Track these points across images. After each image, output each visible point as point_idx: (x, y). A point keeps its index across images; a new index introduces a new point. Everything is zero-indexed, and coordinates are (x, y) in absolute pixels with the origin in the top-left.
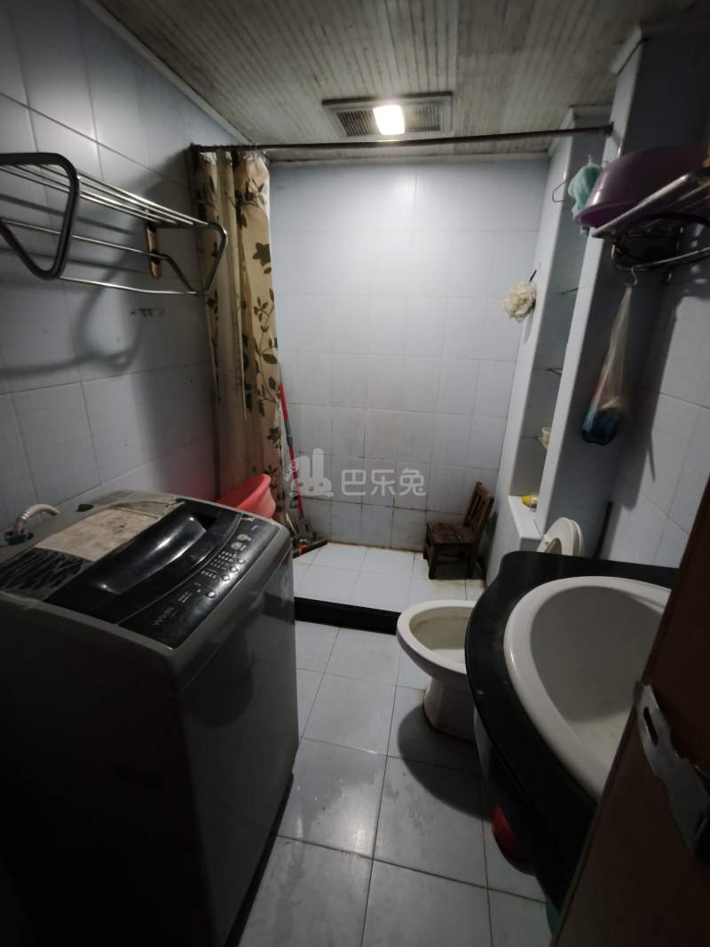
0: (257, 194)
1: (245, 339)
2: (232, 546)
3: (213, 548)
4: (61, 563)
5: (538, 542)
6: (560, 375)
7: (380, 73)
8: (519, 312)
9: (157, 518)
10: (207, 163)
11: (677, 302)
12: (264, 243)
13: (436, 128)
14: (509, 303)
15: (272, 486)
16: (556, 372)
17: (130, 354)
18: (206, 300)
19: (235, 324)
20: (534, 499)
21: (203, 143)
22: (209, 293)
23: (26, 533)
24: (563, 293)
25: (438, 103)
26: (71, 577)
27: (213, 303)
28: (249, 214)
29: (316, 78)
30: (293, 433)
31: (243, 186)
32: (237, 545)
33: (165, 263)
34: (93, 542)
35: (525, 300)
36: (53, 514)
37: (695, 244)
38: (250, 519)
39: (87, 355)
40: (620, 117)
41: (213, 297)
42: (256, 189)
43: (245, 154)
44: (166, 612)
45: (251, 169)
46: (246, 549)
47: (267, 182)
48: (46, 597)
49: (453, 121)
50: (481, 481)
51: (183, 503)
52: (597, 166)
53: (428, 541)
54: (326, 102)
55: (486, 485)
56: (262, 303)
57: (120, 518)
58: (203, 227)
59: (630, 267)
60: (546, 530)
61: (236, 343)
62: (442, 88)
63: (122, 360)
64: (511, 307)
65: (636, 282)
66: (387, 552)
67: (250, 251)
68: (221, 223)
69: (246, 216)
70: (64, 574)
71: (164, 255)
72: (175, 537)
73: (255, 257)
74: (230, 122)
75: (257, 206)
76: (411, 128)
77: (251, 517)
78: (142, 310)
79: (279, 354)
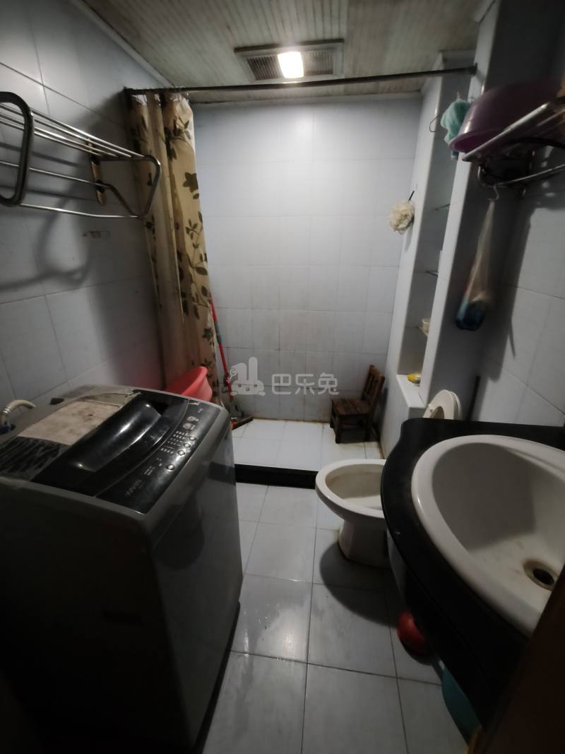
0: (184, 130)
1: (180, 255)
2: (184, 426)
3: (168, 428)
4: (42, 448)
5: (423, 410)
6: (437, 276)
7: (283, 22)
8: (401, 226)
9: (118, 407)
10: (139, 104)
11: (530, 212)
12: (191, 173)
13: (330, 72)
14: (394, 218)
15: (208, 376)
16: (434, 274)
17: (85, 270)
18: (145, 224)
19: (170, 242)
20: (417, 376)
21: (135, 86)
22: (148, 218)
23: (9, 425)
24: (436, 209)
25: (332, 49)
26: (51, 460)
27: (150, 226)
28: (178, 148)
29: (229, 28)
30: (222, 333)
31: (171, 125)
32: (187, 426)
33: (108, 192)
34: (68, 429)
35: (406, 216)
36: (30, 407)
37: (545, 164)
38: (195, 404)
39: (48, 273)
40: (482, 59)
41: (150, 221)
42: (182, 125)
43: (171, 96)
44: (135, 484)
45: (178, 108)
46: (195, 428)
47: (191, 120)
48: (32, 478)
49: (343, 66)
50: (373, 364)
51: (139, 393)
52: (464, 101)
53: (334, 413)
54: (237, 50)
55: (377, 367)
56: (193, 224)
57: (88, 409)
58: (139, 160)
59: (492, 184)
60: (429, 400)
61: (172, 259)
62: (335, 35)
63: (78, 276)
64: (395, 222)
65: (498, 198)
66: (302, 424)
67: (180, 180)
68: (154, 155)
69: (175, 149)
70: (45, 457)
71: (107, 185)
72: (135, 422)
73: (185, 185)
74: (155, 68)
75: (185, 141)
76: (309, 73)
77: (197, 402)
78: (92, 232)
79: (209, 266)
